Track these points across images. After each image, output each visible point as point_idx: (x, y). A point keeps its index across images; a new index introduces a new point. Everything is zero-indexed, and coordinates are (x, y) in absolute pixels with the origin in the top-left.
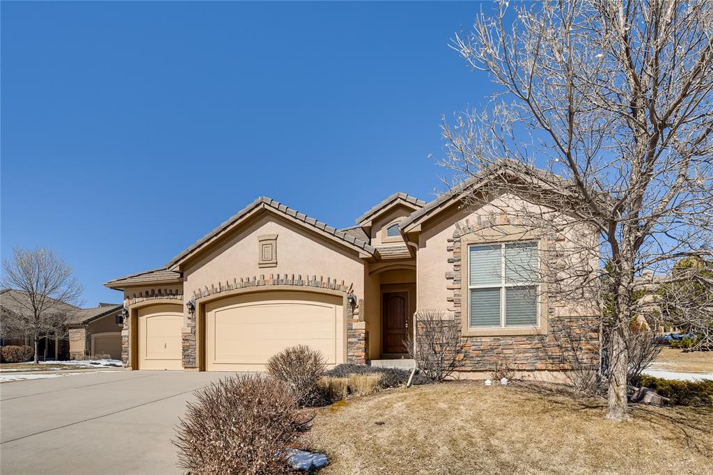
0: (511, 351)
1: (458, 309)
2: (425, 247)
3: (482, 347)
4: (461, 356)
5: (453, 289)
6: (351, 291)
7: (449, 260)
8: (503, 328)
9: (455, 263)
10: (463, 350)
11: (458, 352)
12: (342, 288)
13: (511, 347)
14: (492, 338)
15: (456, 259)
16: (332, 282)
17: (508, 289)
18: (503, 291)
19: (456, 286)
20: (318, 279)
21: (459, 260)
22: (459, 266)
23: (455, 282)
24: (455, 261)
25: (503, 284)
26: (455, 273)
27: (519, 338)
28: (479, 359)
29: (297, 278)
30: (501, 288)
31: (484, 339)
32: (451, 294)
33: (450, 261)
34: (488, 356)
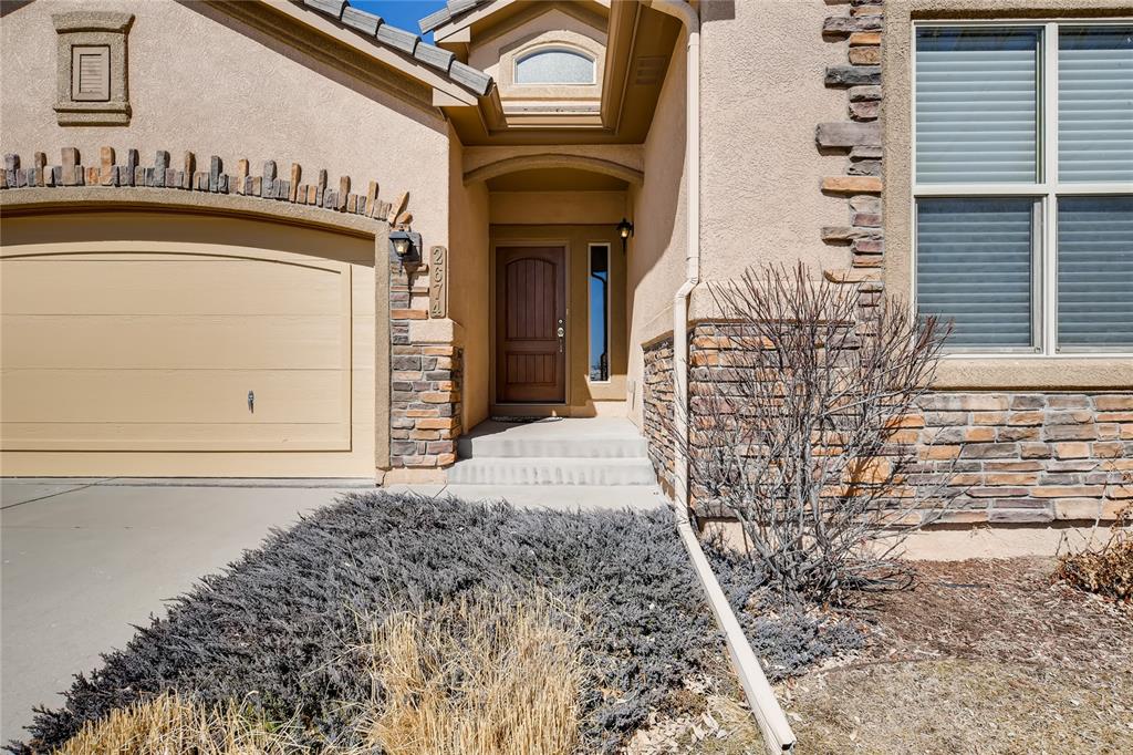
0: (1085, 450)
1: (873, 277)
2: (732, 16)
3: (968, 432)
4: (883, 467)
5: (849, 194)
6: (402, 218)
7: (831, 75)
8: (1049, 359)
9: (858, 90)
10: (891, 443)
11: (871, 452)
12: (369, 207)
13: (1084, 432)
14: (1010, 397)
15: (863, 71)
16: (335, 185)
17: (1067, 203)
18: (1049, 214)
19: (862, 183)
20: (286, 175)
21: (876, 76)
22: (874, 100)
23: (860, 167)
24: (859, 80)
25: (1052, 186)
26: (856, 130)
27: (1114, 399)
28: (957, 479)
29: (205, 165)
30: (1039, 198)
31: (975, 400)
32: (839, 215)
33: (835, 81)
34: (994, 467)
